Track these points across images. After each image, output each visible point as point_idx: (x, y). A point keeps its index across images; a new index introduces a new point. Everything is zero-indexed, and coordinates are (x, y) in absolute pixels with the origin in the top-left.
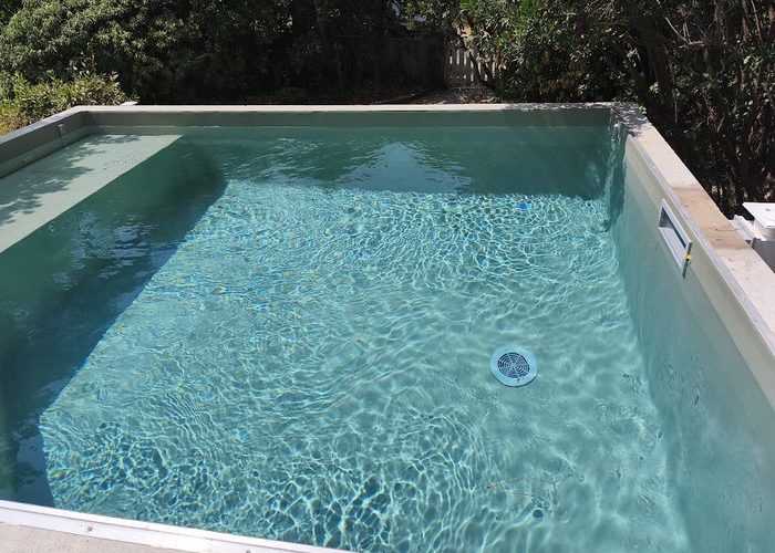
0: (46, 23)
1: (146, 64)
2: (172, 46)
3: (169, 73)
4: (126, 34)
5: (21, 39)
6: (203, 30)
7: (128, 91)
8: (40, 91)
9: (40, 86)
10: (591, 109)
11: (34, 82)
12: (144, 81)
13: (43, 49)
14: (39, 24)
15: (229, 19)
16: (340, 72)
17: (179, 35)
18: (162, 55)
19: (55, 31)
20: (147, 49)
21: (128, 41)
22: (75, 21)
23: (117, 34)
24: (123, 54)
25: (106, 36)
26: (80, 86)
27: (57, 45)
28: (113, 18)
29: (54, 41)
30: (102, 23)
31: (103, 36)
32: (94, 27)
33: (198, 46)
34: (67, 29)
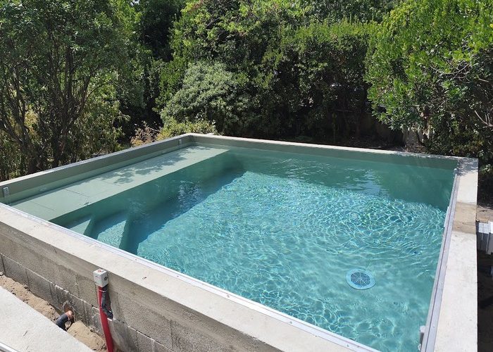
0: (191, 96)
1: (231, 118)
2: (245, 110)
3: (241, 123)
4: (224, 103)
5: (179, 102)
6: (261, 103)
7: (219, 130)
8: (180, 126)
9: (181, 124)
10: (447, 159)
11: (180, 121)
12: (229, 126)
13: (187, 107)
14: (188, 96)
15: (275, 98)
16: (334, 130)
17: (249, 105)
18: (239, 115)
19: (193, 99)
20: (233, 111)
21: (225, 107)
22: (203, 96)
23: (220, 103)
24: (221, 112)
25: (215, 104)
26: (198, 125)
27: (193, 106)
28: (219, 95)
29: (192, 104)
30: (214, 97)
31: (213, 103)
32: (210, 99)
33: (257, 111)
34: (199, 99)
